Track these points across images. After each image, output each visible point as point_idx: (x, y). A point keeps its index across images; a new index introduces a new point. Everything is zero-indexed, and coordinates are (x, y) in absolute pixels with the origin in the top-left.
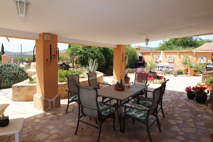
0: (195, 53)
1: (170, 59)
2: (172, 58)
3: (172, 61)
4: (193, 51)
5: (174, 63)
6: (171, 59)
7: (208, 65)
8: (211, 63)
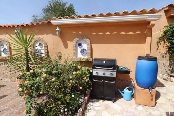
1: (2, 50)
3: (7, 55)
4: (53, 22)
6: (5, 50)
7: (97, 69)
8: (104, 62)
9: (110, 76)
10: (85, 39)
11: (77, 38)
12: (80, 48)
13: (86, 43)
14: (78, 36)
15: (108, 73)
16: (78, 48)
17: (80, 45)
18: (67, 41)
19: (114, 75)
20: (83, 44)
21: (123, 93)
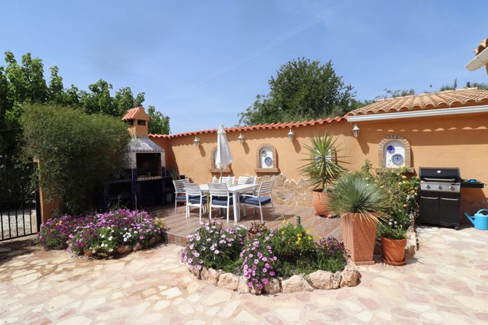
0: (356, 128)
1: (263, 159)
2: (270, 154)
3: (272, 167)
4: (350, 119)
5: (278, 173)
6: (268, 159)
7: (427, 181)
8: (439, 172)
9: (451, 191)
10: (400, 140)
11: (386, 138)
12: (390, 153)
13: (402, 145)
14: (388, 136)
15: (447, 187)
16: (388, 153)
17: (391, 149)
18: (368, 144)
19: (458, 188)
20: (395, 148)
21: (473, 219)
